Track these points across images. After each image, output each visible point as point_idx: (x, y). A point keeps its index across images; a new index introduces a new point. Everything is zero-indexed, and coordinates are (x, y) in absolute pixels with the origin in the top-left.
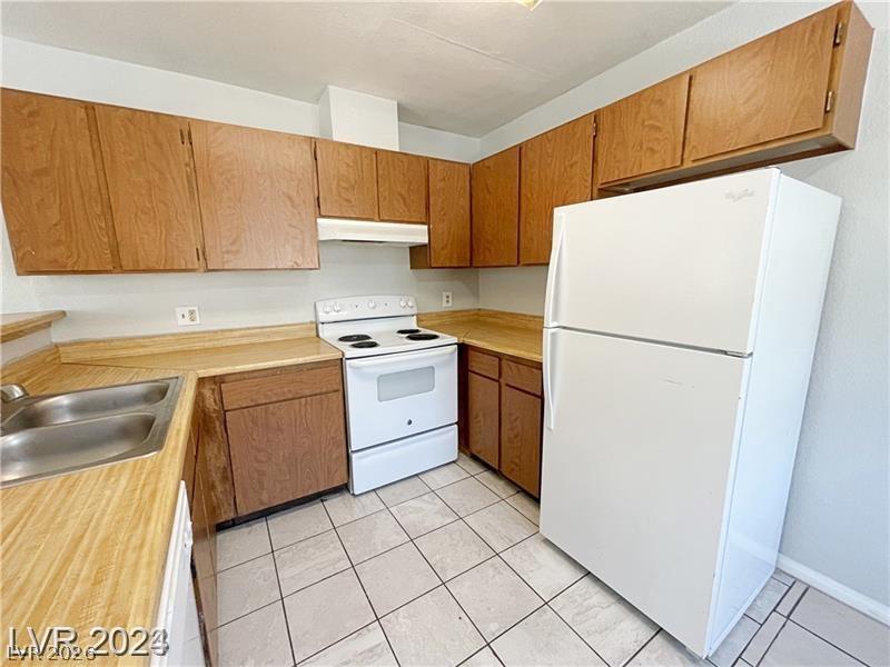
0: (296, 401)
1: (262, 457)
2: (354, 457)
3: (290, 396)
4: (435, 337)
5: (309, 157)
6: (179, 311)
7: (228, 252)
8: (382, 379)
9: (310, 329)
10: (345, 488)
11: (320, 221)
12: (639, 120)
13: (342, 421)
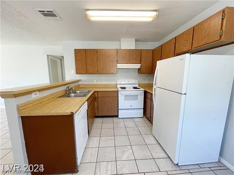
0: (109, 98)
1: (103, 106)
2: (119, 110)
3: (108, 96)
4: (139, 89)
5: (116, 53)
6: (95, 80)
7: (102, 71)
8: (125, 96)
9: (115, 85)
10: (117, 116)
11: (117, 64)
12: (183, 39)
13: (117, 103)
